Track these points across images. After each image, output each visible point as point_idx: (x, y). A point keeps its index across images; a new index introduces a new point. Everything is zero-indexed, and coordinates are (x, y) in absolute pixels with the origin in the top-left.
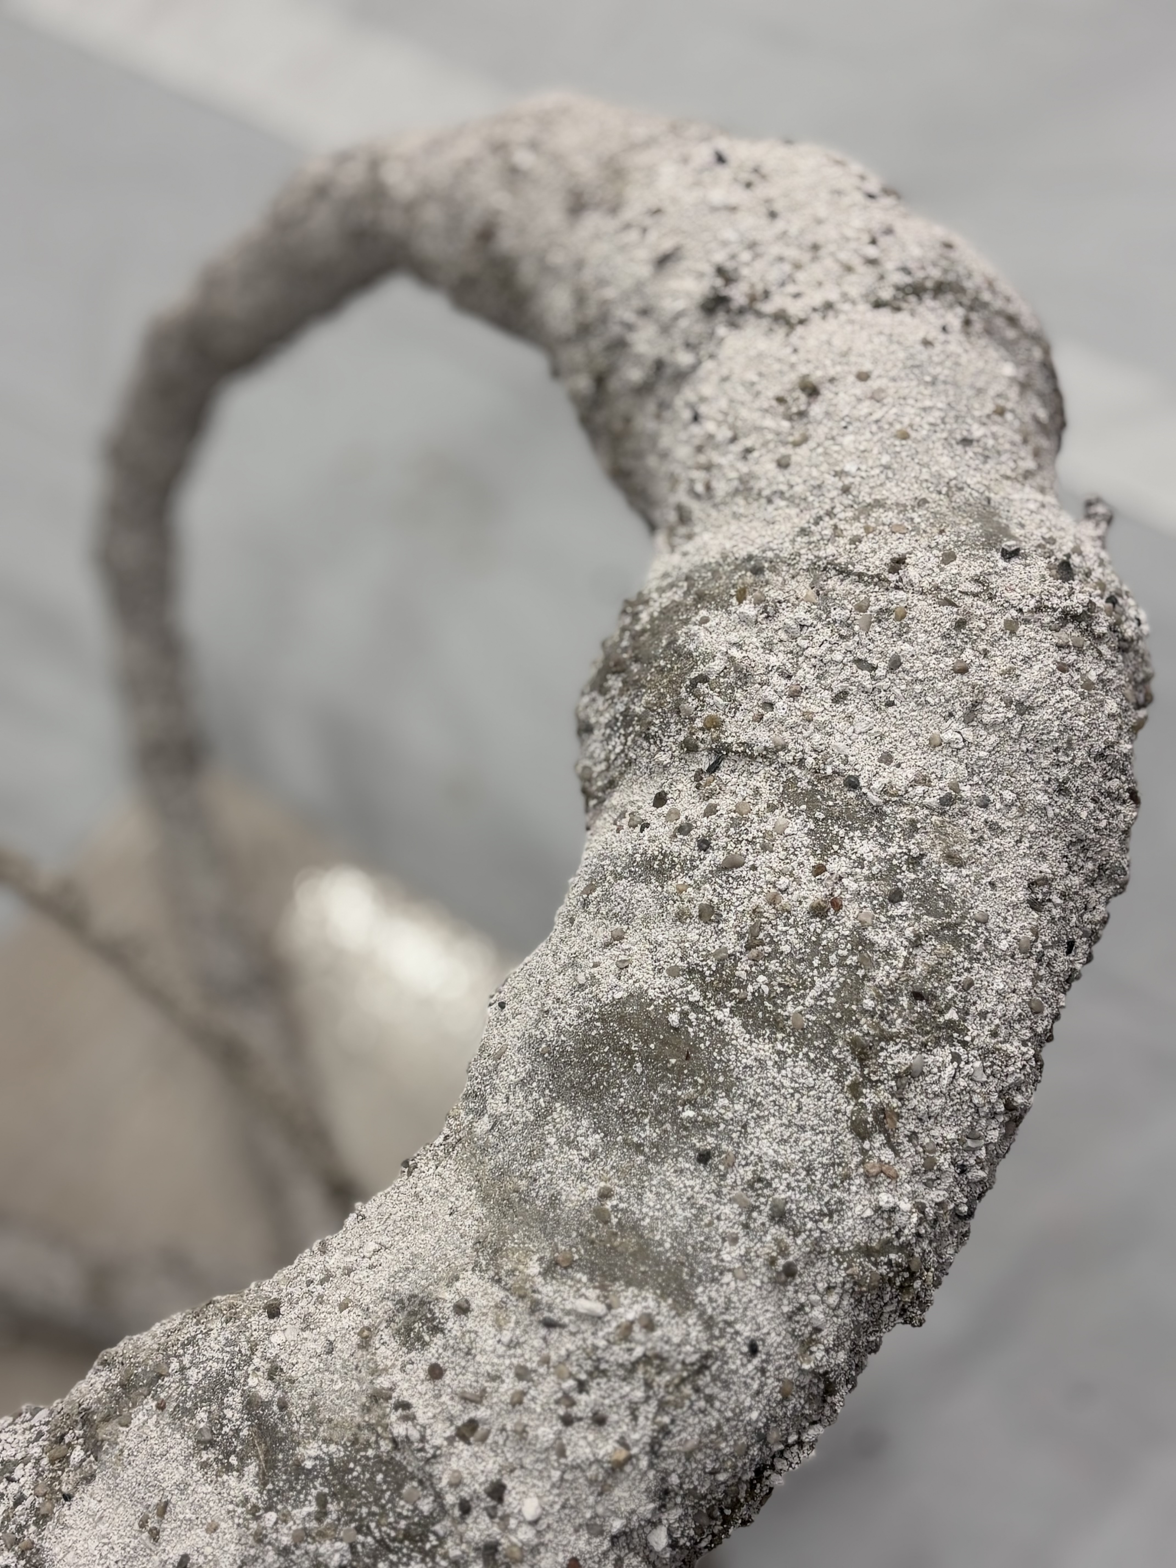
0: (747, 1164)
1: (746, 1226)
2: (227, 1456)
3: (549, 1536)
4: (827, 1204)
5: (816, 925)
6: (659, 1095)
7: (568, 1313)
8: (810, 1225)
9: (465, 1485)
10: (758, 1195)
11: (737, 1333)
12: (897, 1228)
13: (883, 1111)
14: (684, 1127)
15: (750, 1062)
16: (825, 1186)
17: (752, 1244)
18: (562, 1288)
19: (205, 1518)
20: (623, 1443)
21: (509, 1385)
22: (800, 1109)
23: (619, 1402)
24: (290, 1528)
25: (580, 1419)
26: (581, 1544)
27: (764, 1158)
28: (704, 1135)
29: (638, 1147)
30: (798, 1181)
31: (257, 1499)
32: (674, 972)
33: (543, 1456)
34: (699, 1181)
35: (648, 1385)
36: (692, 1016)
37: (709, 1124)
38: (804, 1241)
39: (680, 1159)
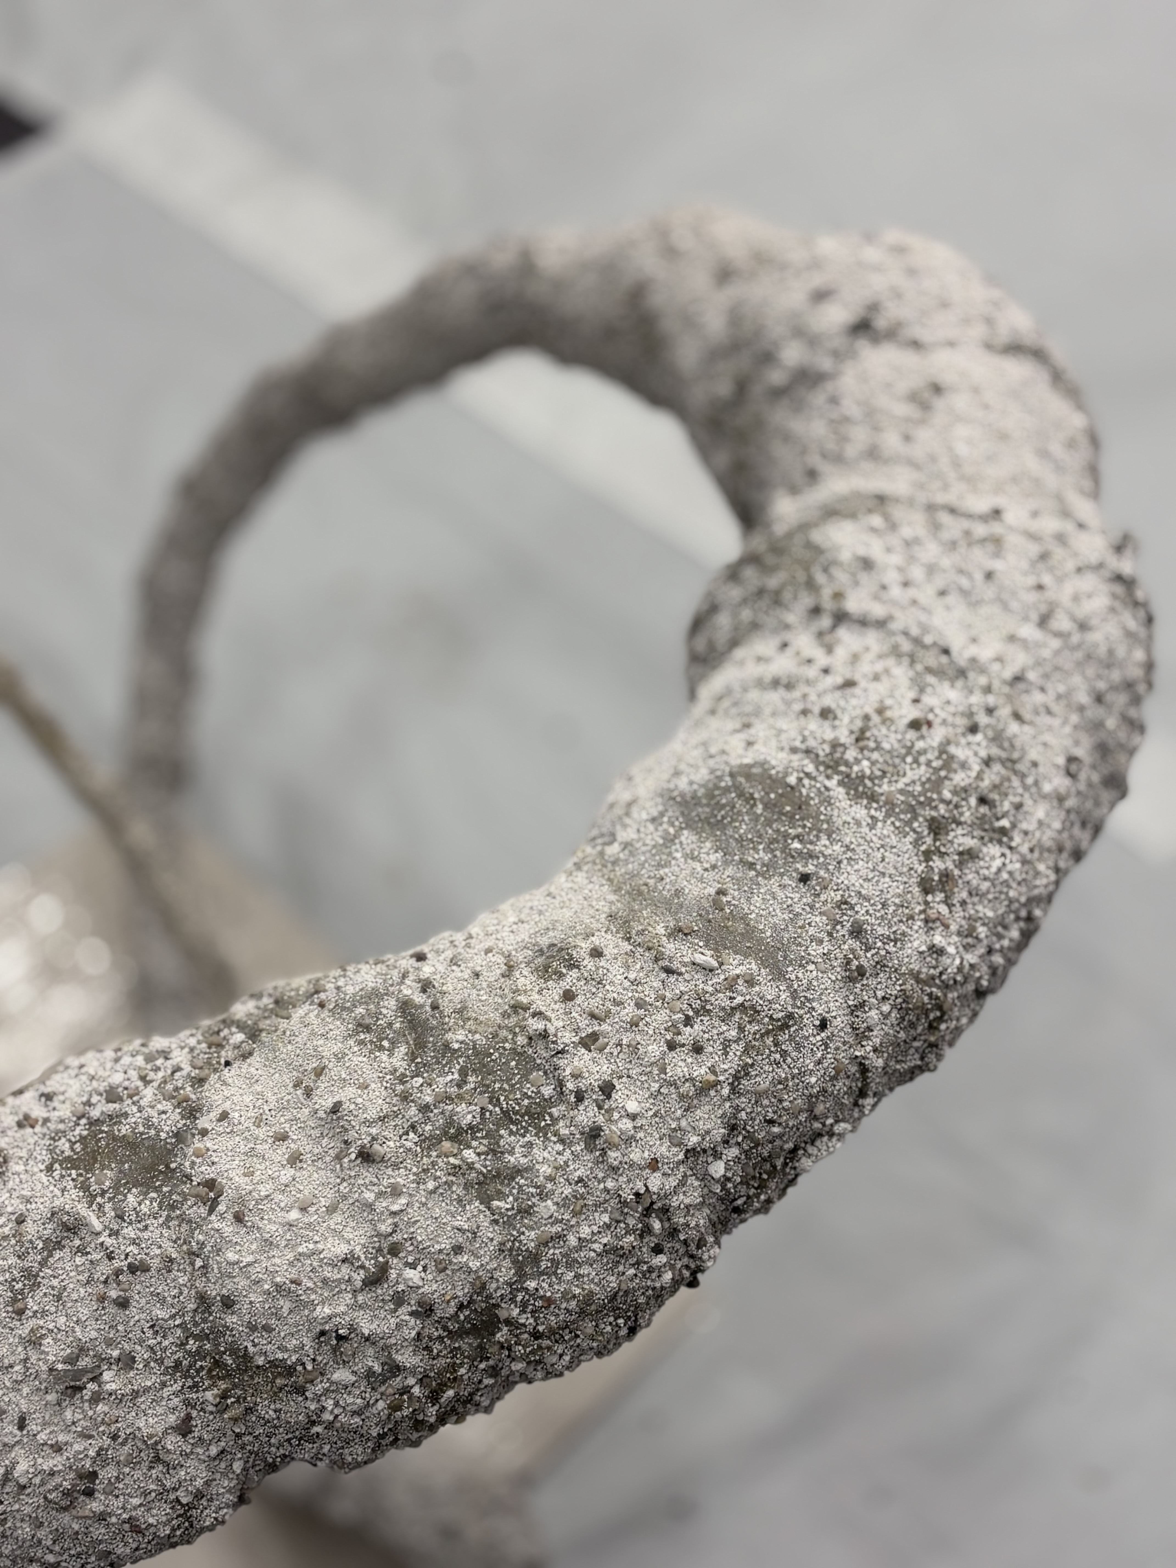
0: (838, 890)
1: (830, 934)
2: (382, 1040)
3: (641, 1135)
4: (894, 932)
5: (911, 735)
6: (774, 831)
7: (685, 965)
8: (879, 944)
9: (583, 1078)
10: (843, 914)
11: (813, 1009)
12: (941, 969)
13: (947, 876)
14: (792, 856)
15: (849, 819)
16: (895, 919)
17: (833, 949)
18: (682, 947)
19: (358, 1079)
20: (712, 1070)
21: (629, 1011)
22: (883, 860)
23: (715, 1037)
24: (434, 1090)
25: (683, 1045)
26: (664, 1149)
27: (852, 888)
28: (806, 863)
29: (751, 866)
30: (875, 910)
31: (405, 1069)
32: (794, 750)
33: (648, 1069)
34: (798, 895)
35: (741, 1029)
36: (806, 782)
37: (811, 856)
38: (873, 956)
39: (785, 877)
